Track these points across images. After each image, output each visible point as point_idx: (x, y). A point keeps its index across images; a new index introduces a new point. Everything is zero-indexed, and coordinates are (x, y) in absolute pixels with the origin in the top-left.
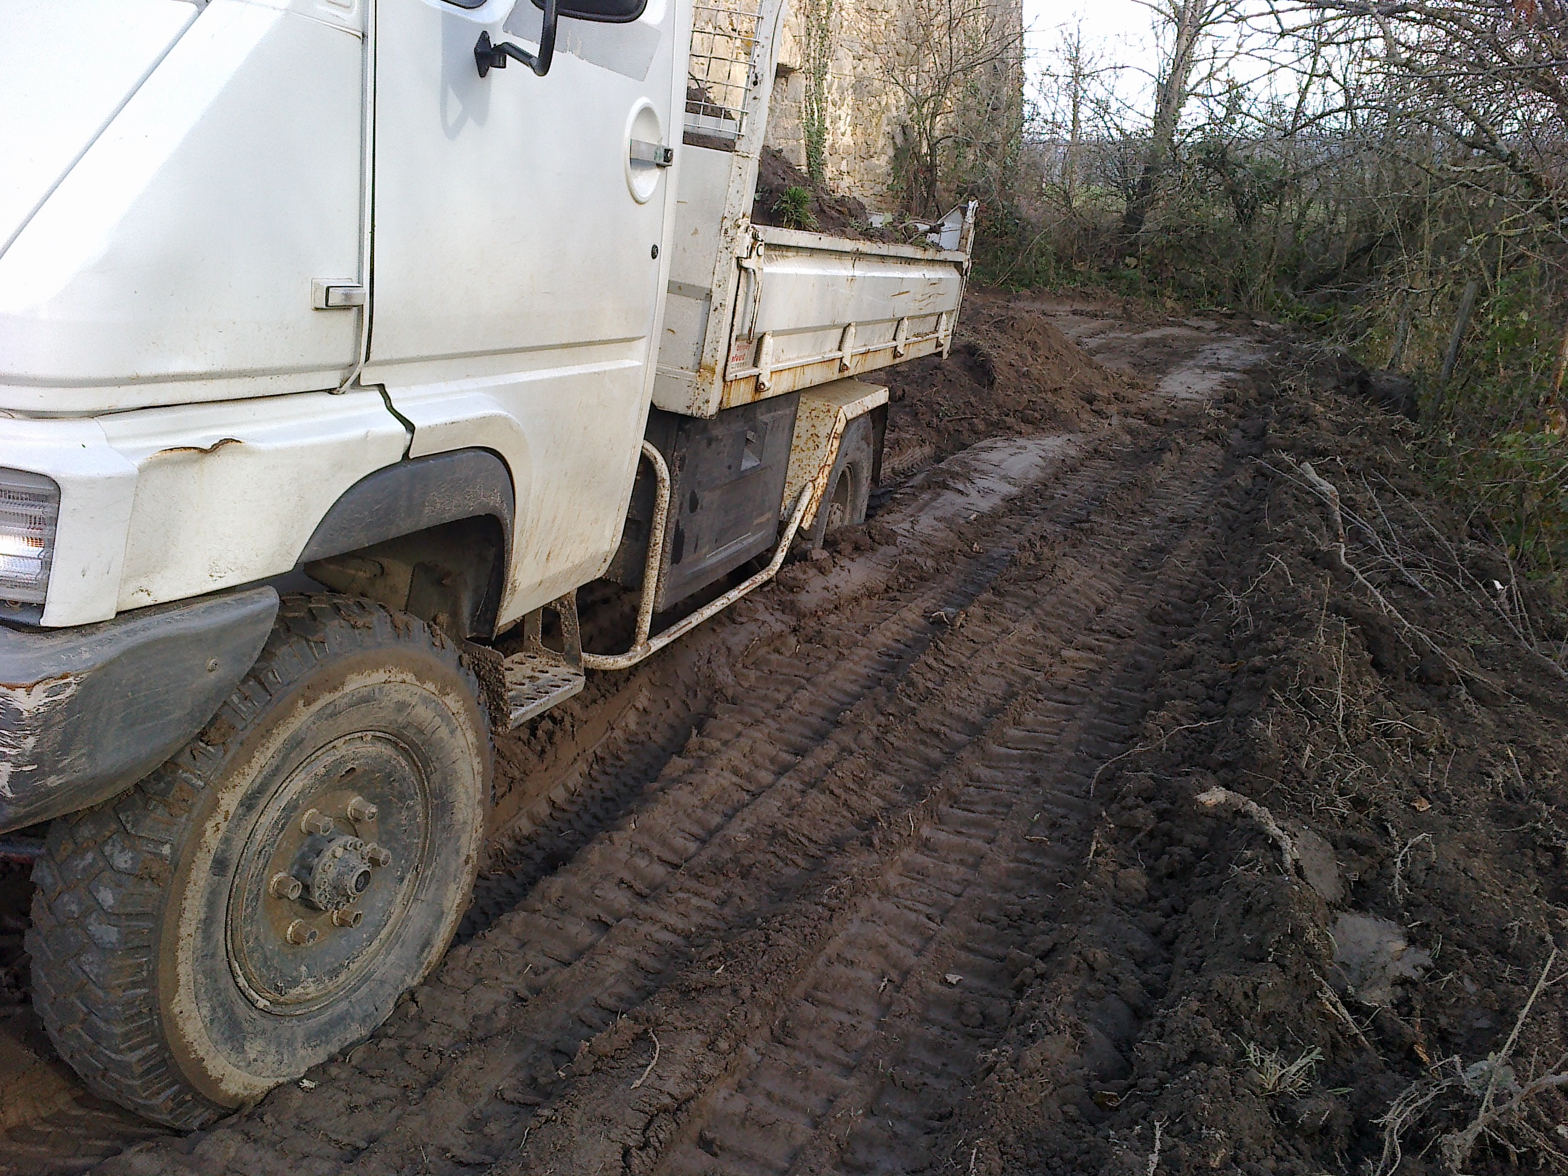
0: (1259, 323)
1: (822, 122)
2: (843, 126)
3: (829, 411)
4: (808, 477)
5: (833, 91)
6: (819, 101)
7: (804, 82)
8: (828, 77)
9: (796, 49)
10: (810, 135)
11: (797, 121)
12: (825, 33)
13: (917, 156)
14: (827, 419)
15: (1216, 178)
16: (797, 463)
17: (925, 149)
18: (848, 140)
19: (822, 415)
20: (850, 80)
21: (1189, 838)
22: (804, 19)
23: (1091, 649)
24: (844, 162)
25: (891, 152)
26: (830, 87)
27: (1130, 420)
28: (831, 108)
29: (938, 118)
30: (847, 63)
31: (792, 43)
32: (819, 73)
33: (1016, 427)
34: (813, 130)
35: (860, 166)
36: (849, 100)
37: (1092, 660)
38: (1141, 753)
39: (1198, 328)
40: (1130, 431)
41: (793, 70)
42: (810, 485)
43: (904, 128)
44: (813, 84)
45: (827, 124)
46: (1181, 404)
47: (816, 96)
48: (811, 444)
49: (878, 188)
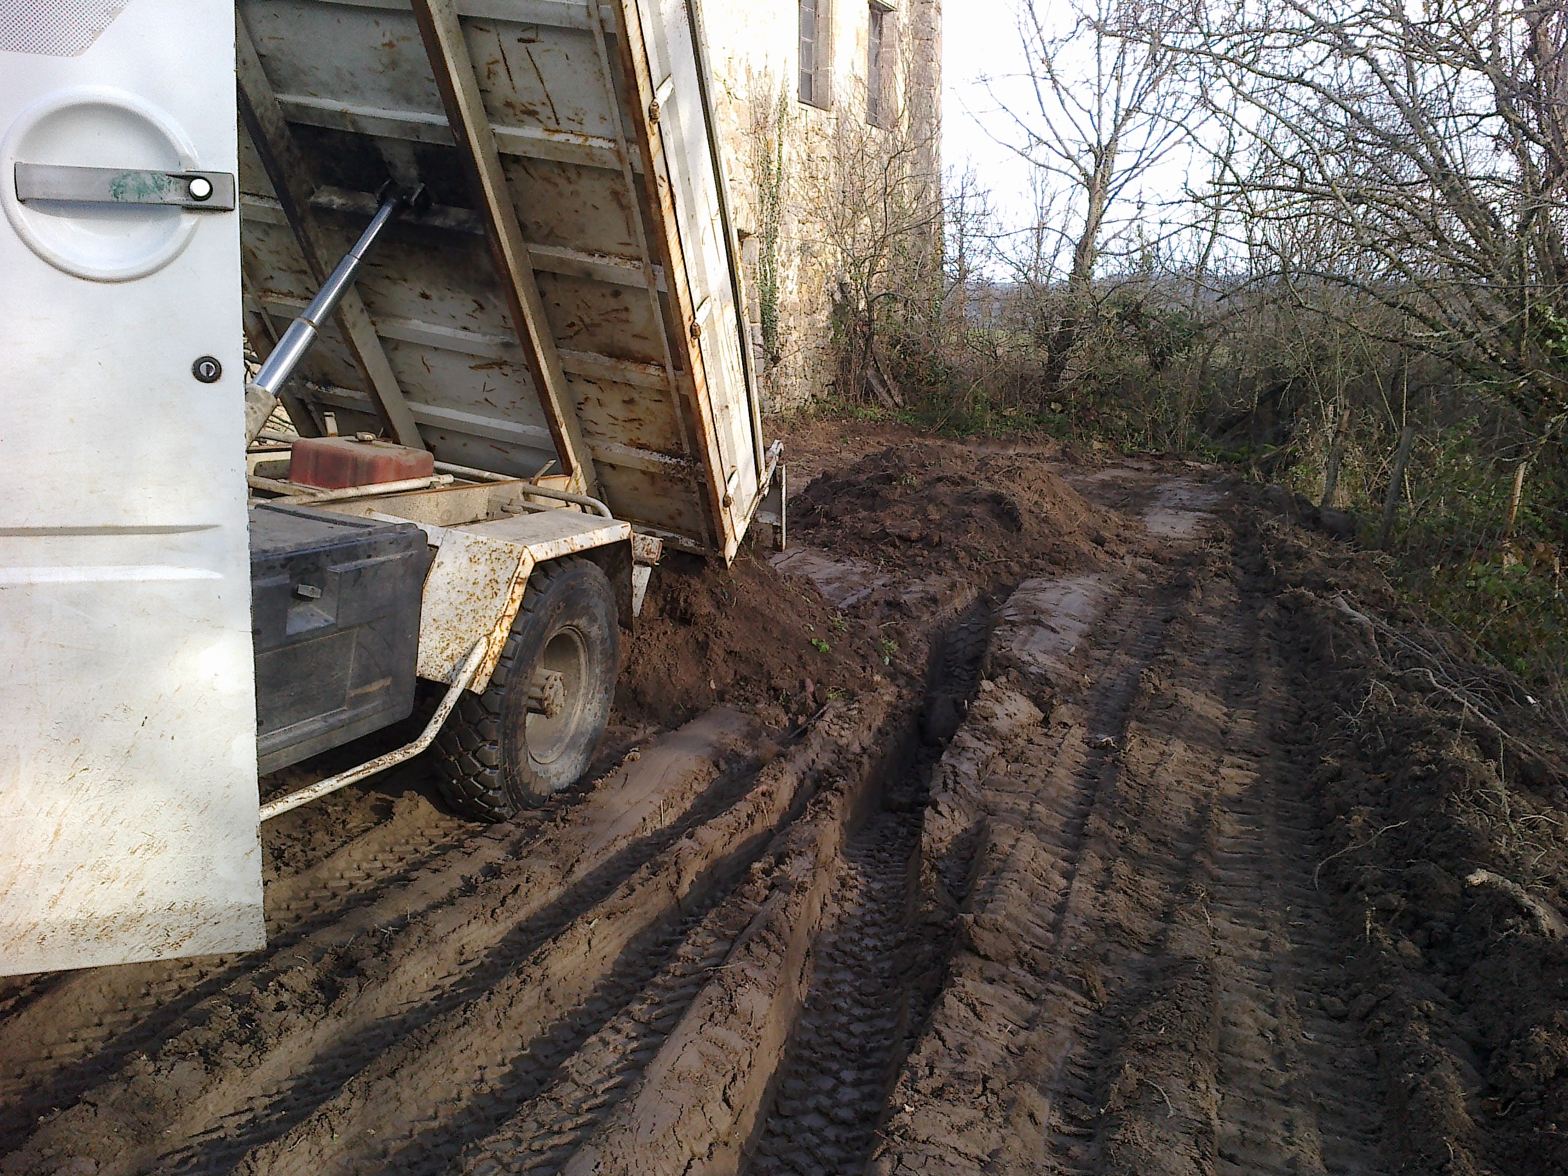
0: (1191, 463)
1: (773, 283)
2: (791, 286)
3: (511, 552)
4: (482, 631)
5: (782, 253)
6: (770, 262)
7: (758, 246)
8: (778, 240)
9: (751, 216)
10: (764, 295)
11: (752, 282)
12: (775, 199)
13: (856, 312)
14: (509, 561)
15: (1132, 329)
16: (472, 615)
17: (862, 305)
18: (794, 297)
19: (503, 557)
20: (796, 243)
21: (1439, 914)
22: (758, 187)
23: (1240, 767)
24: (792, 318)
25: (830, 307)
26: (780, 250)
27: (1139, 560)
28: (781, 270)
29: (875, 276)
30: (794, 227)
31: (748, 210)
32: (769, 237)
33: (1048, 569)
34: (767, 289)
35: (805, 321)
36: (797, 261)
37: (1247, 776)
38: (1354, 851)
39: (1138, 470)
40: (1143, 570)
41: (749, 234)
42: (485, 639)
43: (842, 286)
44: (765, 247)
45: (778, 284)
46: (1176, 544)
47: (767, 258)
48: (489, 592)
49: (820, 341)
